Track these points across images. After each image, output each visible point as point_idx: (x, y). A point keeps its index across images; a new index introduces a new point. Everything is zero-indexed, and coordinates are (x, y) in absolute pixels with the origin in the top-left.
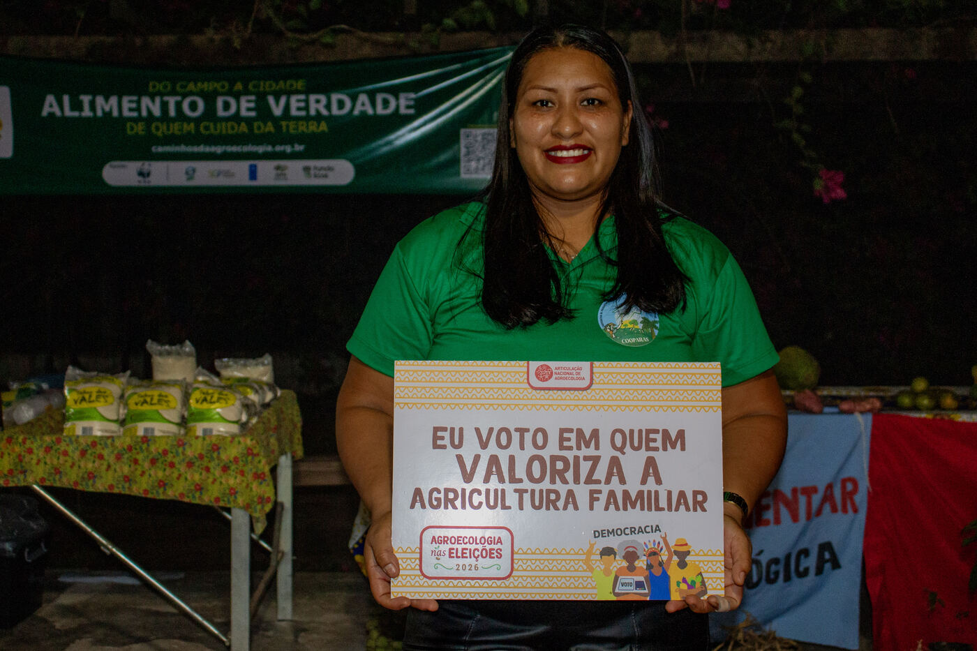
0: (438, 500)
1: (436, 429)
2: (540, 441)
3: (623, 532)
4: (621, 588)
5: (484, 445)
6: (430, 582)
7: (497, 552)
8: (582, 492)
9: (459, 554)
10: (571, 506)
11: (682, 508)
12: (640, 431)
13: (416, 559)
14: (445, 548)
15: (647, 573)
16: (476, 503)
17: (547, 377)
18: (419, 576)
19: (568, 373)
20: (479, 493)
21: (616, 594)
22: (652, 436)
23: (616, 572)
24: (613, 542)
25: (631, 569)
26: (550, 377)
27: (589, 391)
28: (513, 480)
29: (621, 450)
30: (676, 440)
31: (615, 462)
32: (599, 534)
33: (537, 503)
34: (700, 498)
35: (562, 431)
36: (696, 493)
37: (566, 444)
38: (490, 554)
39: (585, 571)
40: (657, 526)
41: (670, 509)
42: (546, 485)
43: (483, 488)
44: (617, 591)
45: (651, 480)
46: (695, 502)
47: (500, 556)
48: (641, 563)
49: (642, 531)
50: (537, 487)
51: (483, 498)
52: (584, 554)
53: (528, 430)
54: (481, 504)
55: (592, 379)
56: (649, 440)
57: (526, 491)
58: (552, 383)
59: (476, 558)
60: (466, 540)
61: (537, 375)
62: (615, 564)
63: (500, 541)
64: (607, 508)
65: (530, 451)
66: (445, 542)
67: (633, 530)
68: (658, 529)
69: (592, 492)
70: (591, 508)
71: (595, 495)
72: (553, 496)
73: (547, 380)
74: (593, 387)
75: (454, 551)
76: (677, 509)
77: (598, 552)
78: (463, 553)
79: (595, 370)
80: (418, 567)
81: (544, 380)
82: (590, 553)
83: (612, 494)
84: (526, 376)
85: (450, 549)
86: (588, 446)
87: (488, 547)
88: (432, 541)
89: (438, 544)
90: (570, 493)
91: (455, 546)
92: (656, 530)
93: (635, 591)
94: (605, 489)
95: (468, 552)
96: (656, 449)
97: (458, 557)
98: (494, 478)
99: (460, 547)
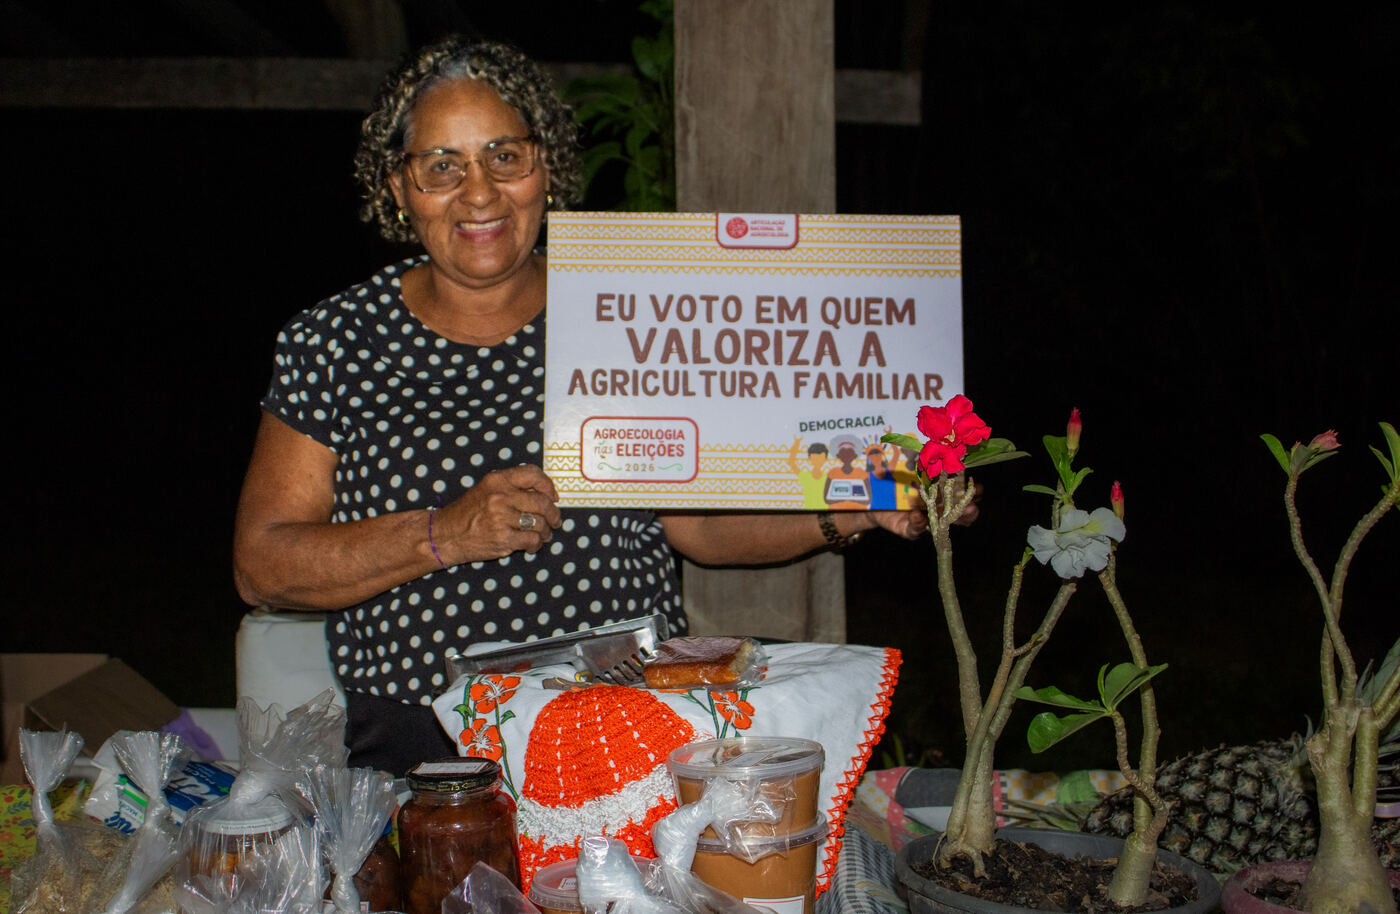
0: (604, 384)
1: (601, 297)
2: (732, 312)
3: (837, 424)
4: (834, 493)
5: (661, 317)
6: (593, 486)
7: (678, 448)
8: (785, 375)
9: (630, 451)
10: (771, 392)
11: (911, 395)
12: (858, 301)
13: (575, 457)
14: (613, 443)
15: (867, 475)
16: (651, 388)
17: (740, 232)
18: (579, 478)
19: (767, 229)
20: (655, 375)
21: (827, 502)
22: (873, 306)
23: (828, 475)
24: (824, 437)
25: (847, 470)
26: (745, 232)
27: (793, 250)
28: (698, 359)
29: (835, 323)
30: (903, 311)
31: (826, 339)
32: (806, 427)
33: (728, 388)
34: (933, 383)
35: (760, 300)
36: (928, 378)
37: (764, 315)
38: (669, 451)
39: (788, 472)
40: (880, 418)
41: (896, 396)
42: (740, 366)
43: (660, 369)
44: (829, 497)
45: (872, 360)
46: (928, 388)
47: (681, 454)
48: (860, 463)
49: (860, 424)
50: (728, 368)
51: (659, 382)
52: (788, 451)
53: (716, 298)
54: (657, 389)
55: (797, 236)
56: (869, 312)
57: (715, 373)
58: (746, 240)
59: (652, 456)
60: (639, 434)
61: (729, 230)
62: (827, 464)
63: (681, 434)
64: (816, 395)
65: (719, 324)
66: (612, 436)
67: (849, 423)
68: (880, 421)
69: (798, 375)
70: (797, 394)
71: (802, 379)
72: (748, 380)
73: (739, 236)
74: (800, 245)
75: (623, 448)
76: (905, 397)
77: (806, 450)
78: (635, 450)
79: (801, 225)
80: (577, 468)
81: (737, 236)
82: (794, 450)
83: (822, 378)
84: (714, 231)
85: (619, 445)
86: (792, 317)
87: (666, 442)
88: (596, 435)
89: (603, 439)
90: (770, 377)
91: (626, 441)
92: (878, 423)
93: (852, 498)
94: (814, 371)
95: (641, 448)
96: (878, 323)
97: (628, 455)
98: (674, 357)
99: (631, 442)
